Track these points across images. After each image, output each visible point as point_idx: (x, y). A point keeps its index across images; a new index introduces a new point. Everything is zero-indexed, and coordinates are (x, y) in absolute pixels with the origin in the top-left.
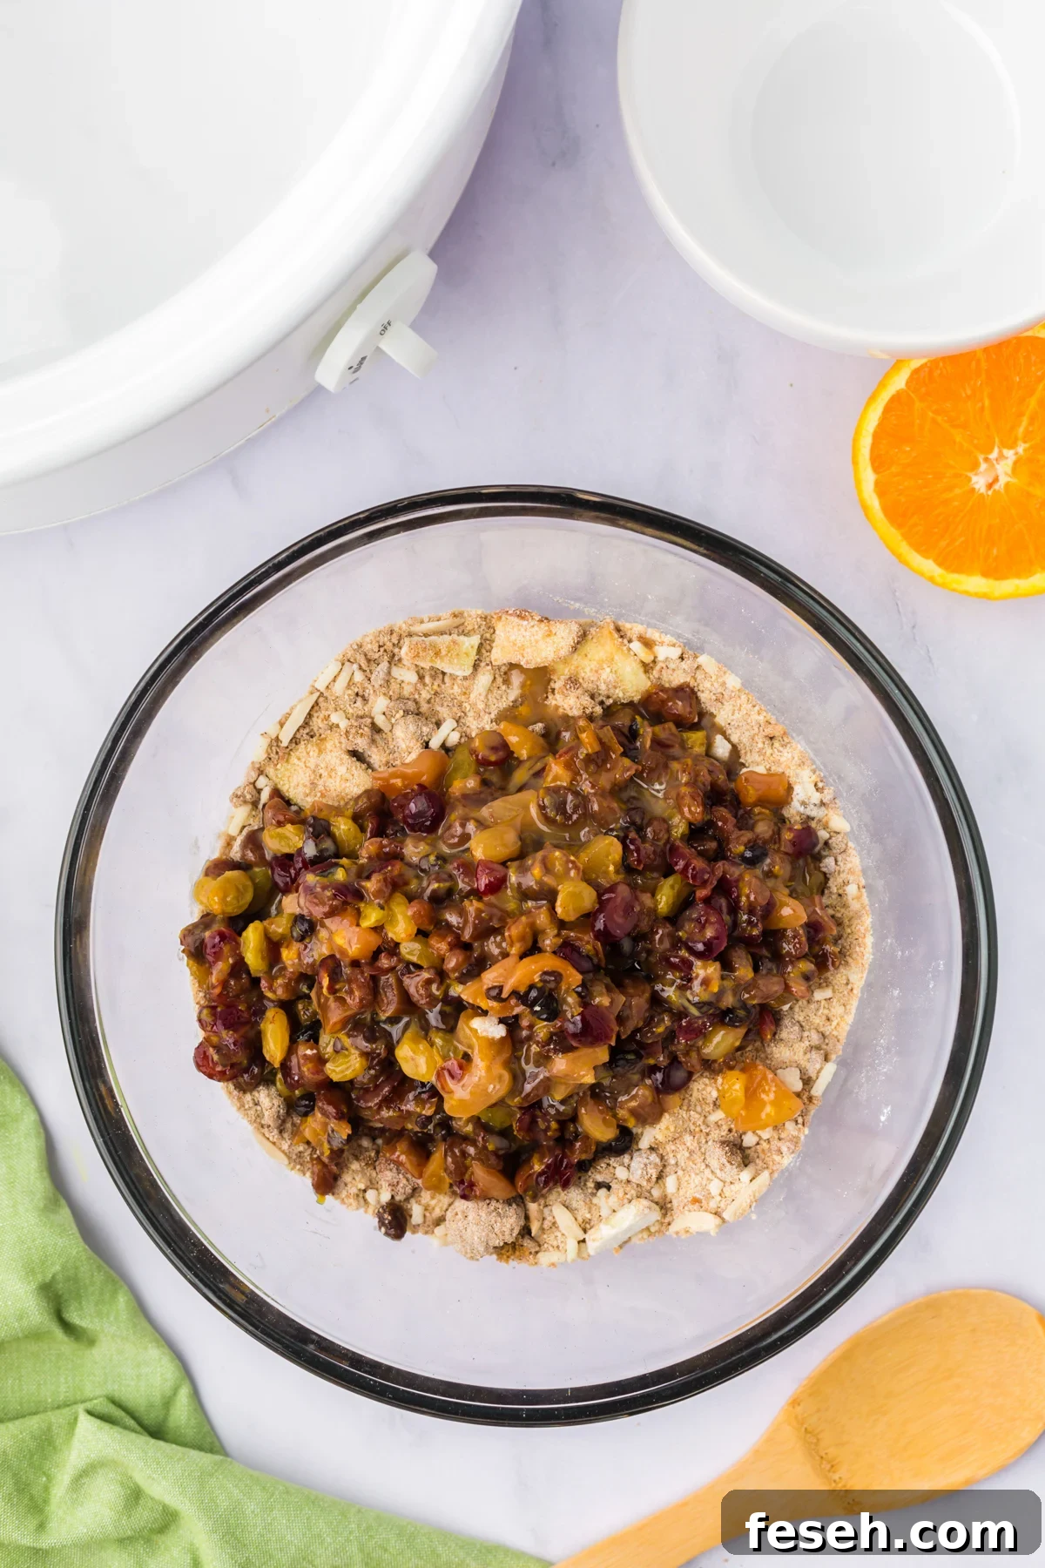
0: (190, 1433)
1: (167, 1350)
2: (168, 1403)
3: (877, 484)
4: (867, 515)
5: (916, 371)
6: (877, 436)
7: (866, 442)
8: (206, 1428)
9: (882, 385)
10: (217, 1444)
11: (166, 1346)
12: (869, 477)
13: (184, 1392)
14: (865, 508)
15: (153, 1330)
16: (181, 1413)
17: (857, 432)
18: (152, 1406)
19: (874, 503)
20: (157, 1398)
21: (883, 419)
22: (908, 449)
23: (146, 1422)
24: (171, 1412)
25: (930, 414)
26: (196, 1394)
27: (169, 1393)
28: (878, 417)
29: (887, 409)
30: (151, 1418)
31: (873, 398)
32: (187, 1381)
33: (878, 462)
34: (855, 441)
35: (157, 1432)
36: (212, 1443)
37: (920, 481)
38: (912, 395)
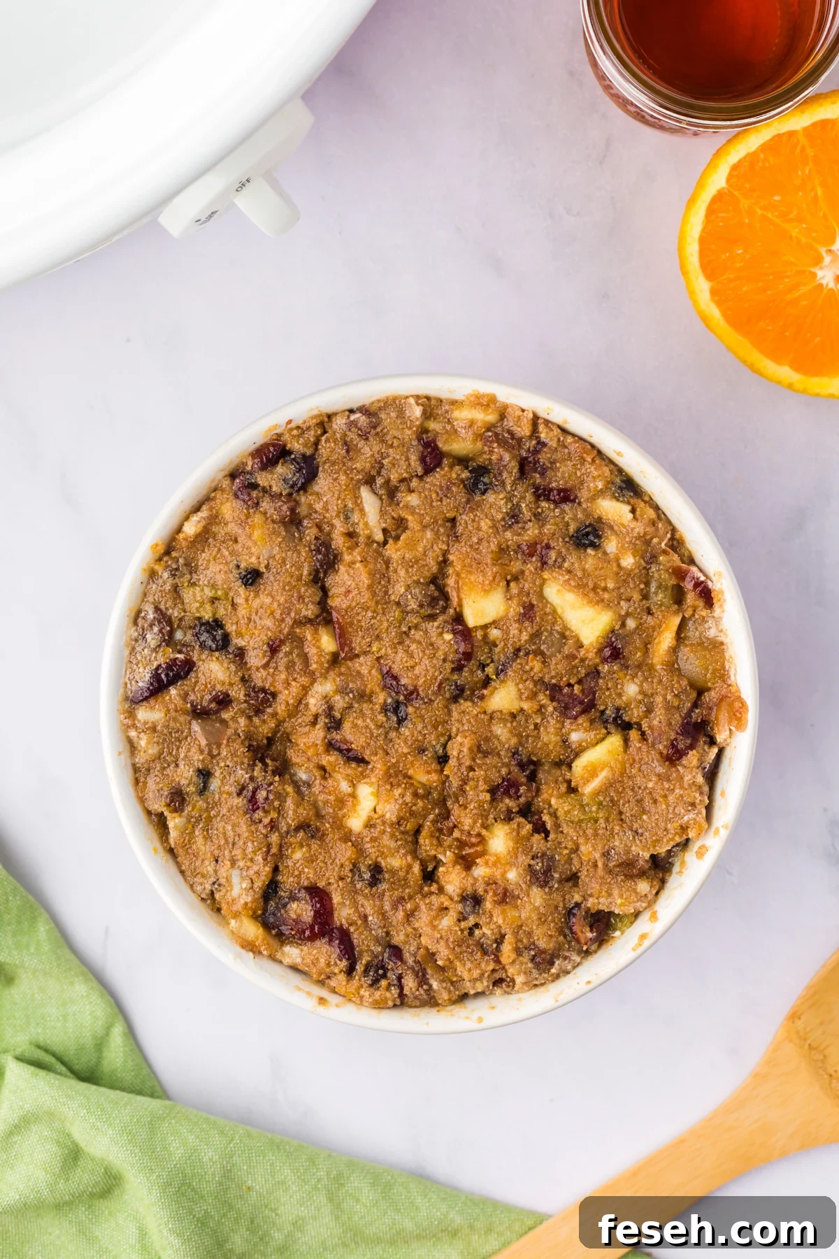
0: (128, 1077)
1: (94, 983)
2: (100, 1044)
3: (714, 292)
4: (708, 326)
5: (735, 168)
6: (703, 241)
7: (693, 249)
8: (145, 1071)
9: (700, 185)
10: (158, 1088)
11: (94, 980)
12: (703, 286)
13: (118, 1031)
14: (705, 319)
15: (80, 963)
16: (116, 1055)
17: (681, 239)
18: (82, 1048)
19: (715, 312)
20: (88, 1042)
21: (707, 224)
22: (740, 252)
23: (77, 1067)
24: (104, 1054)
25: (759, 212)
26: (131, 1032)
27: (101, 1032)
28: (701, 222)
29: (711, 211)
30: (81, 1064)
31: (692, 201)
32: (120, 1017)
33: (710, 268)
34: (681, 249)
35: (89, 1076)
36: (152, 1087)
37: (760, 284)
38: (736, 193)
